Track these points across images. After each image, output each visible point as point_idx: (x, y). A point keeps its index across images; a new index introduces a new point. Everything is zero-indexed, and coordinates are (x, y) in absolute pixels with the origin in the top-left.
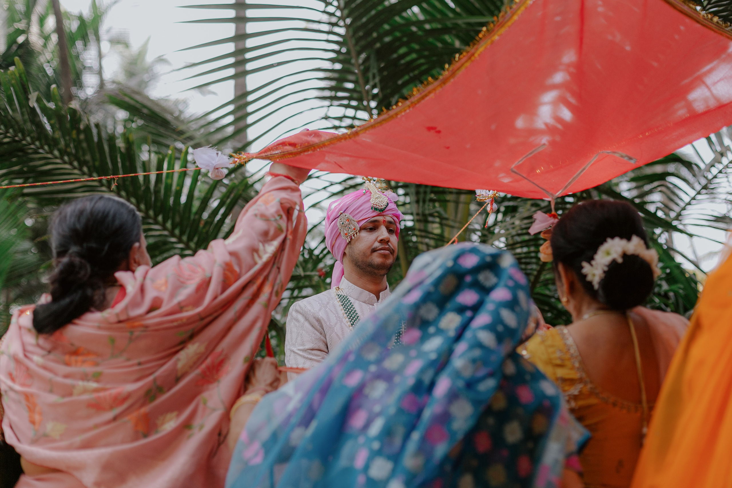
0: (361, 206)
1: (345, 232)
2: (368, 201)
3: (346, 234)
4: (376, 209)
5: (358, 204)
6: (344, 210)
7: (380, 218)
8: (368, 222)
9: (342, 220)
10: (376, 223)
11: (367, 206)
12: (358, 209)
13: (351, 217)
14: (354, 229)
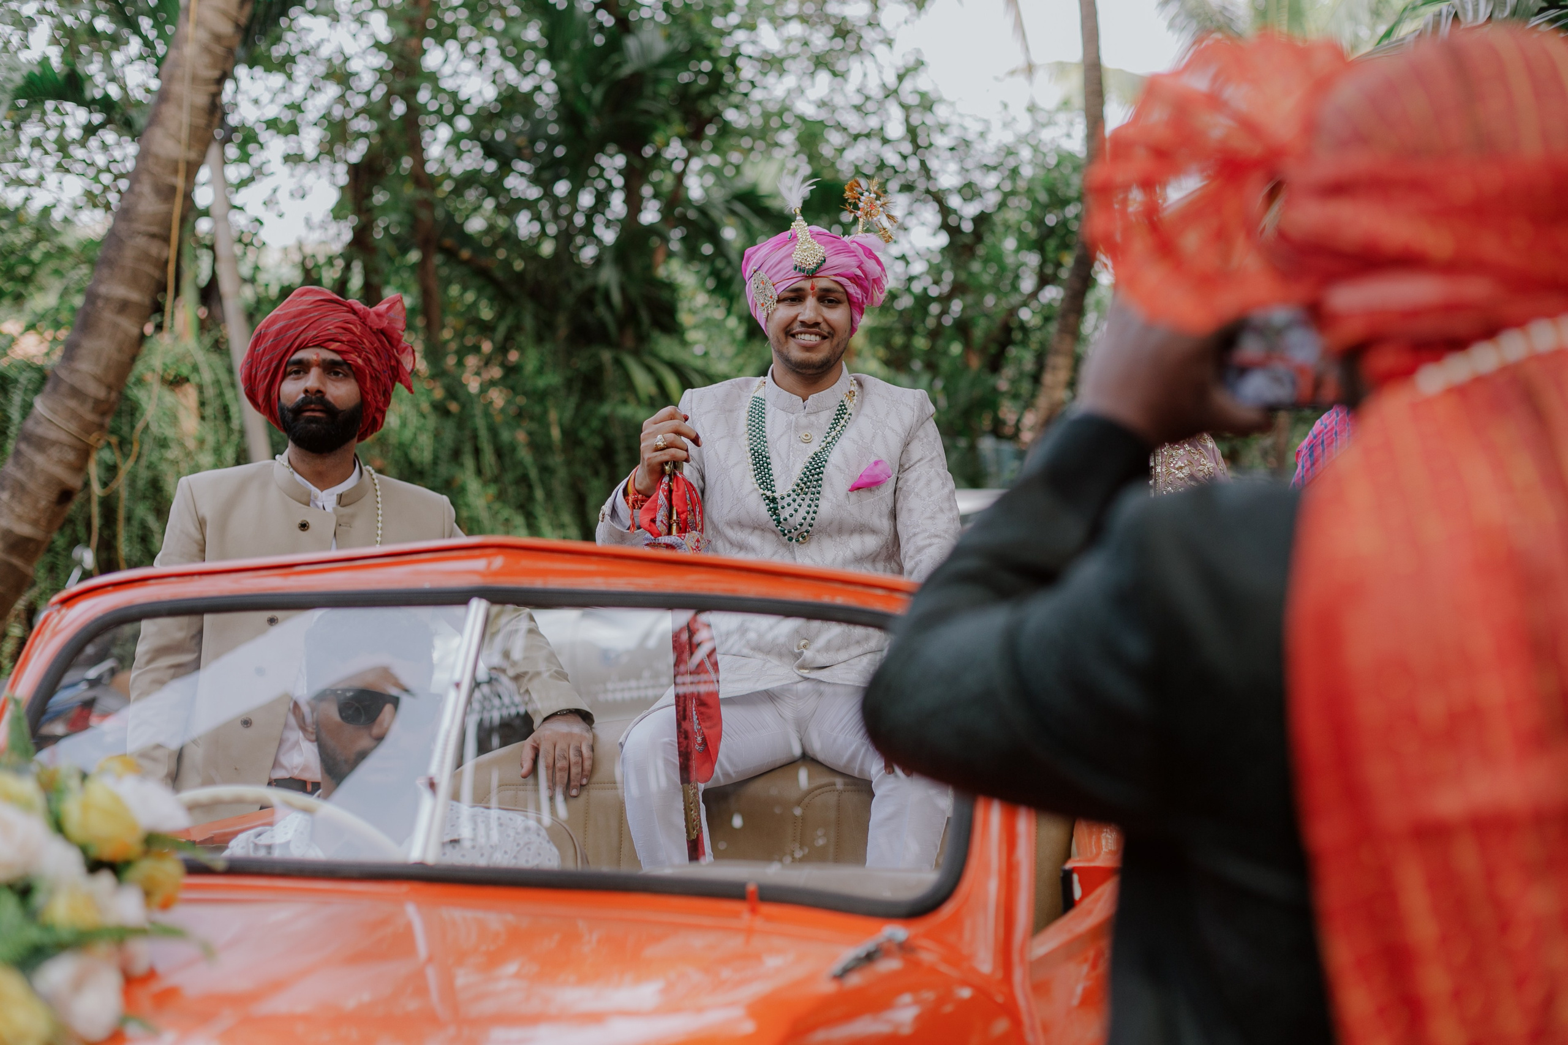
0: (780, 262)
1: (762, 302)
2: (790, 255)
3: (763, 305)
4: (802, 270)
5: (777, 257)
6: (759, 265)
7: (806, 285)
8: (787, 291)
9: (756, 281)
10: (801, 293)
11: (788, 264)
12: (776, 266)
13: (766, 278)
14: (771, 297)
